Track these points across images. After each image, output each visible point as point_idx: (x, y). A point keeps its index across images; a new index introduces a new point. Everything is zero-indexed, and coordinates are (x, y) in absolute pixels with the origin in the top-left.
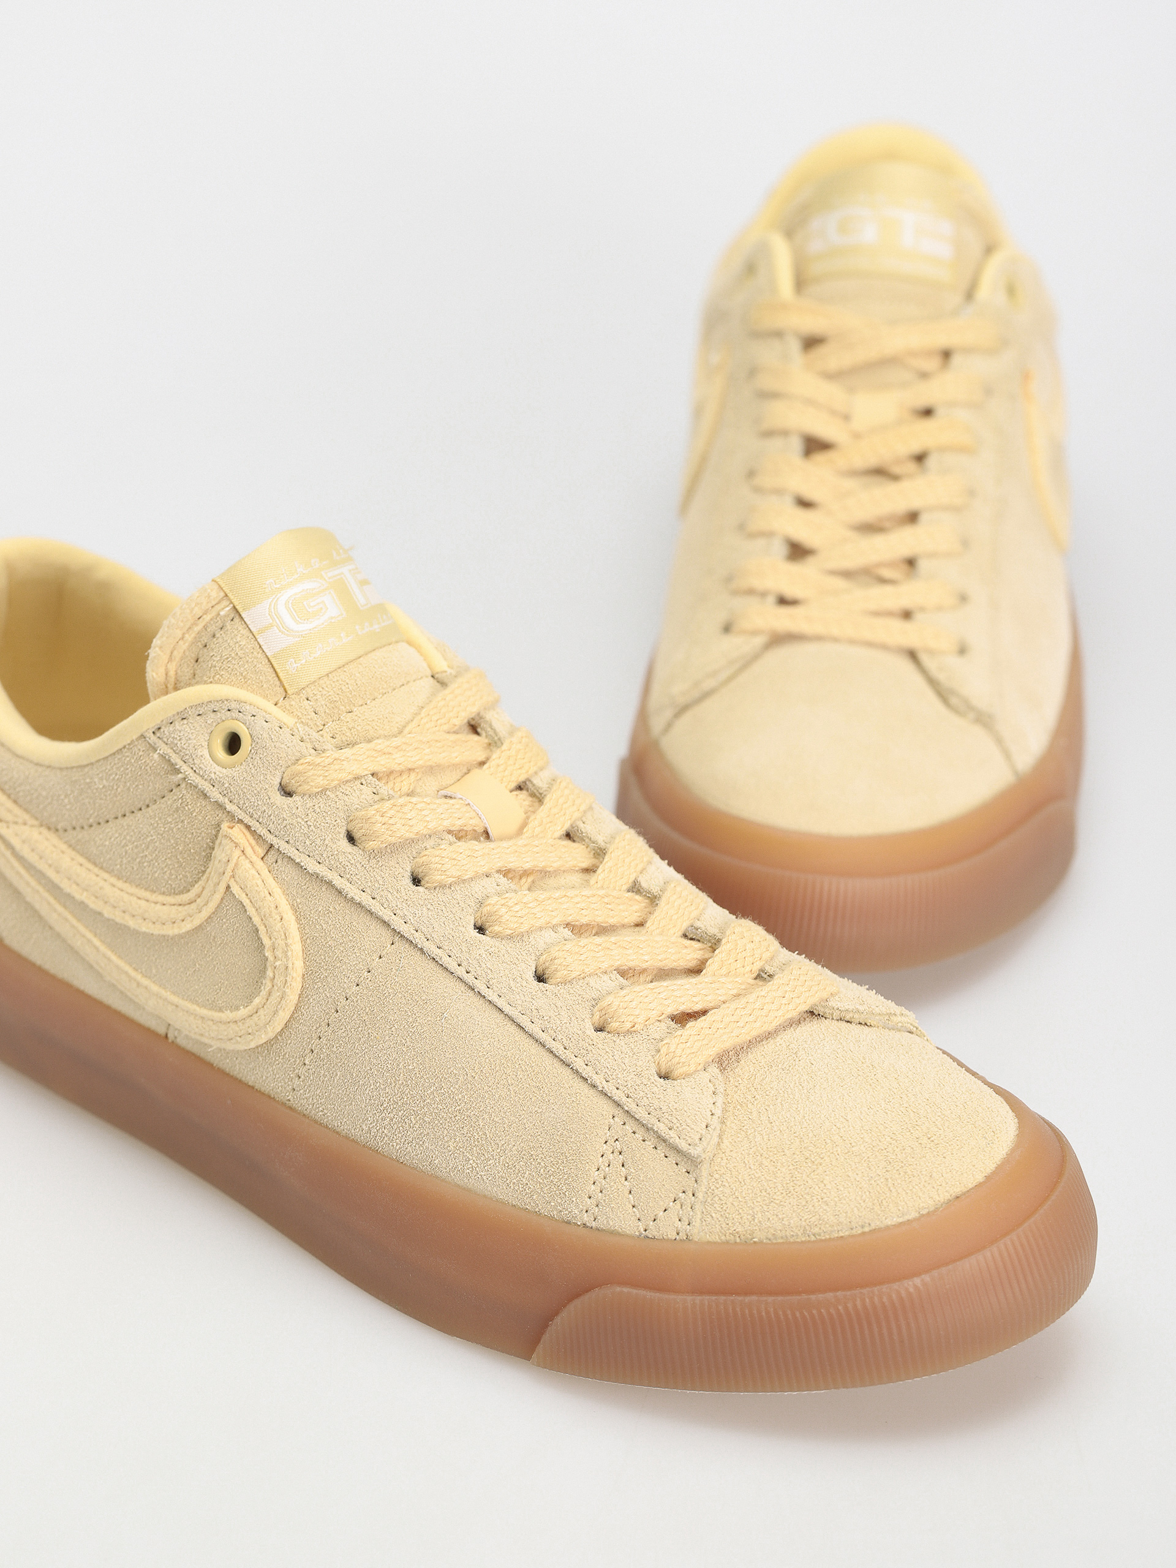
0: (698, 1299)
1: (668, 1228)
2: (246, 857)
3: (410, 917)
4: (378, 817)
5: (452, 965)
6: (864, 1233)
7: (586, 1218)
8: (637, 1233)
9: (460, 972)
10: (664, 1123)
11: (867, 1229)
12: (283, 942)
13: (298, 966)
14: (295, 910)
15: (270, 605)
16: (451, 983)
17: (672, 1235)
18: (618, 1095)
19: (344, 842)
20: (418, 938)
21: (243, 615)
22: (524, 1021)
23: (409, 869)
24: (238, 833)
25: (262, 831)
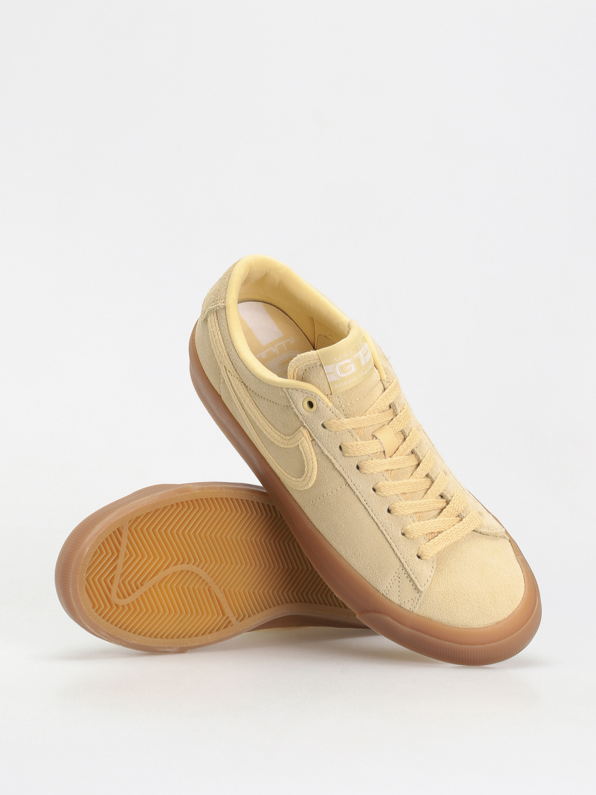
0: (411, 630)
1: (408, 606)
2: (306, 440)
3: (353, 481)
4: (351, 447)
5: (362, 500)
6: (466, 628)
7: (384, 593)
8: (398, 604)
9: (364, 503)
10: (415, 576)
11: (467, 627)
12: (311, 470)
13: (314, 477)
14: (318, 461)
15: (334, 366)
16: (361, 506)
17: (408, 609)
18: (403, 561)
19: (338, 449)
20: (354, 488)
21: (324, 367)
22: (380, 525)
23: (356, 464)
24: (305, 432)
25: (313, 435)
